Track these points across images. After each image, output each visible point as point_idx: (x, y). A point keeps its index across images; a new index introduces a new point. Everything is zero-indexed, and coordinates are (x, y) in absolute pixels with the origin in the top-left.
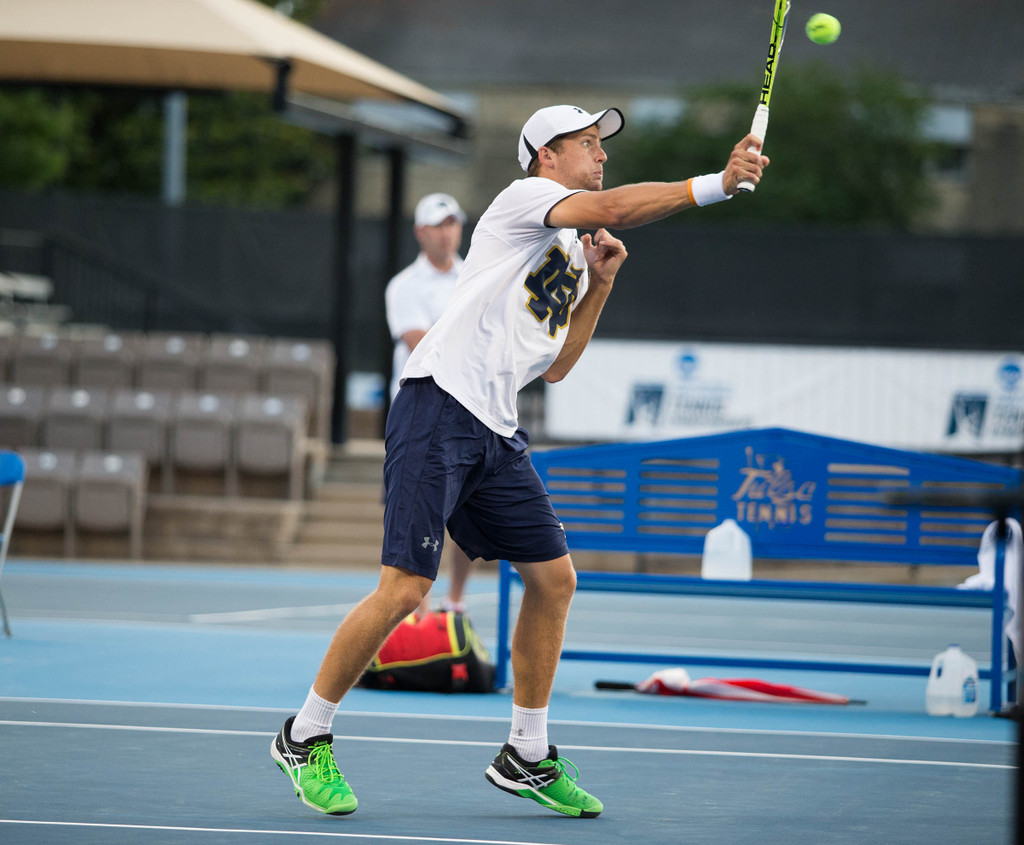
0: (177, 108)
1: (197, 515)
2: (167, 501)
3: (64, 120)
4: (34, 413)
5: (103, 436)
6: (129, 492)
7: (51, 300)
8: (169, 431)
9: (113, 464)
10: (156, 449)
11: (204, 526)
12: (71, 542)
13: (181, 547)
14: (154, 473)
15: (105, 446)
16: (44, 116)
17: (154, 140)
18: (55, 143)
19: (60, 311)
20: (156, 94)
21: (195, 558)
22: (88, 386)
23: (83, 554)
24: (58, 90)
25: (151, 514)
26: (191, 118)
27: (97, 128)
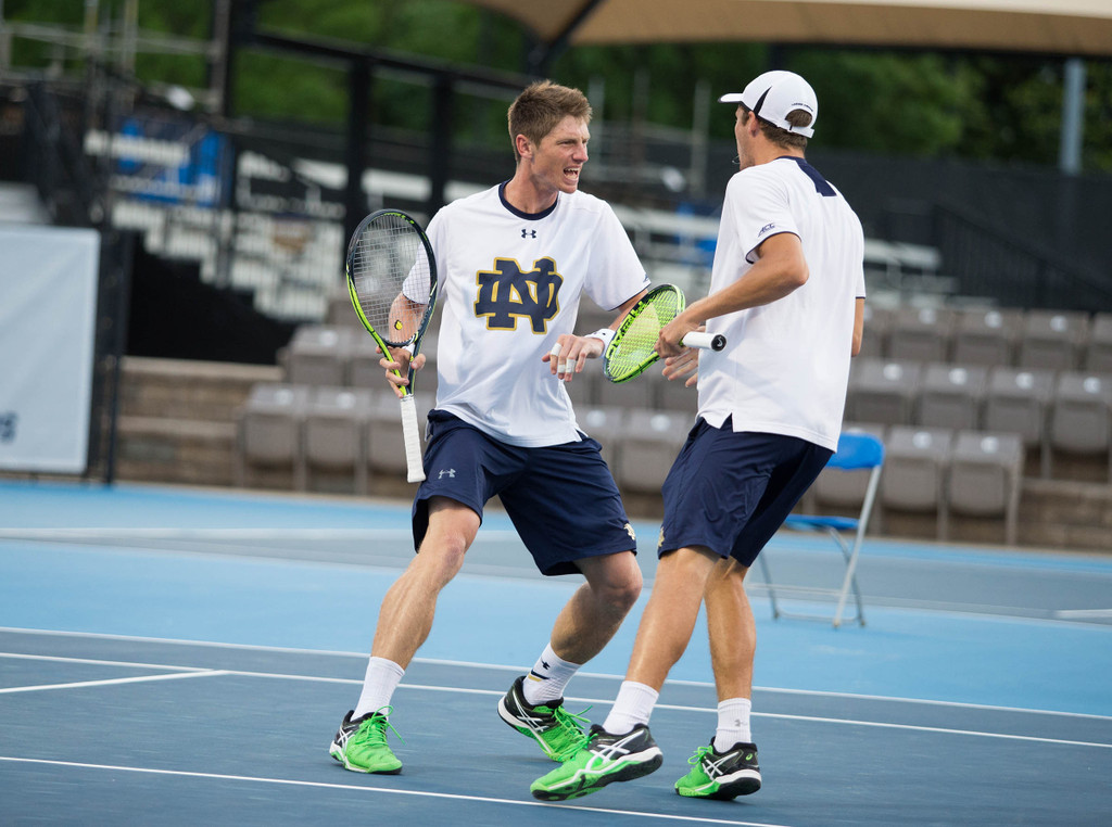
0: (1076, 74)
1: (1078, 501)
2: (1044, 485)
3: (960, 86)
4: (910, 389)
5: (981, 414)
6: (1006, 474)
7: (939, 272)
8: (1049, 412)
9: (989, 444)
10: (1035, 431)
11: (1083, 512)
12: (943, 523)
13: (1059, 534)
14: (1032, 455)
15: (981, 427)
16: (940, 80)
17: (1053, 107)
18: (948, 108)
19: (946, 283)
20: (1057, 60)
21: (1071, 545)
22: (967, 363)
23: (956, 537)
24: (953, 55)
25: (1026, 498)
26: (1089, 86)
27: (993, 95)
